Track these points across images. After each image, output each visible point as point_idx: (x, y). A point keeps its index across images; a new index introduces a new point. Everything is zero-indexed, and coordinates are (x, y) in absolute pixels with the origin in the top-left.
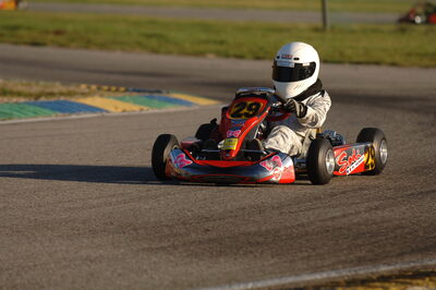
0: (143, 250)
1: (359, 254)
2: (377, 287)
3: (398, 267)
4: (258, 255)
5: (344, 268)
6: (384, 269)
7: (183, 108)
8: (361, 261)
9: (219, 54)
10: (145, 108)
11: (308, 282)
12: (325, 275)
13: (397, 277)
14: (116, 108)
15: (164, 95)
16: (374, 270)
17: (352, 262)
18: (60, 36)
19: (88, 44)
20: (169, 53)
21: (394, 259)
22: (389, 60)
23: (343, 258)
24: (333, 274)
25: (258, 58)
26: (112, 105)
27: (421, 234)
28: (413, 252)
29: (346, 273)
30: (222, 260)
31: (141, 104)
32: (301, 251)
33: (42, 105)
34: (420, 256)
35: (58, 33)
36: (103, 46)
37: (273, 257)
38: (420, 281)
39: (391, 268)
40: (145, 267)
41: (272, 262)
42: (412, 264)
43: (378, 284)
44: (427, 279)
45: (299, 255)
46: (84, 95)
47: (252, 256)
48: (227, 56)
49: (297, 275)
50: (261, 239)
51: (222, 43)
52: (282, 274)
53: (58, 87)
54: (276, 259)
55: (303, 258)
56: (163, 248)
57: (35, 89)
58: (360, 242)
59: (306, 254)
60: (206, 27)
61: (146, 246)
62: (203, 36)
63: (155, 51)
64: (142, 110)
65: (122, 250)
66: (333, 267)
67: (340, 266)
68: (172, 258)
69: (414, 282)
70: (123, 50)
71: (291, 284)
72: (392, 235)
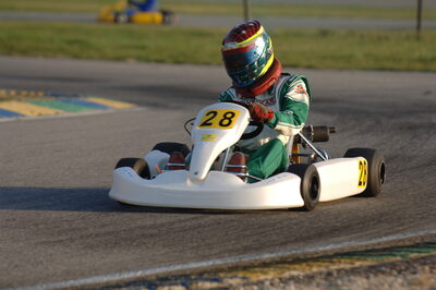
0: (42, 243)
1: (245, 244)
2: (256, 272)
3: (280, 254)
4: (150, 246)
5: (230, 256)
6: (266, 256)
7: (99, 112)
8: (246, 250)
9: (139, 59)
10: (60, 111)
11: (195, 269)
12: (211, 263)
13: (277, 263)
14: (32, 112)
15: (82, 99)
16: (258, 258)
17: (237, 251)
19: (10, 50)
20: (90, 58)
21: (277, 248)
22: (305, 63)
23: (231, 247)
24: (219, 262)
25: (177, 62)
26: (29, 109)
27: (306, 224)
28: (296, 240)
29: (231, 261)
30: (115, 251)
31: (56, 107)
32: (192, 242)
34: (302, 244)
36: (25, 53)
37: (164, 247)
38: (297, 266)
39: (273, 255)
40: (41, 259)
41: (163, 252)
42: (294, 252)
43: (257, 269)
44: (304, 264)
45: (189, 245)
46: (3, 100)
47: (144, 247)
48: (148, 60)
49: (185, 263)
50: (155, 231)
51: (143, 48)
52: (171, 263)
54: (167, 249)
55: (192, 248)
56: (61, 241)
58: (248, 233)
59: (195, 244)
61: (44, 240)
62: (127, 41)
63: (77, 57)
64: (57, 113)
65: (21, 244)
66: (219, 256)
67: (227, 254)
68: (68, 250)
69: (291, 267)
70: (45, 56)
71: (178, 271)
72: (279, 225)
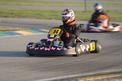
9: (56, 19)
10: (34, 33)
14: (26, 34)
15: (39, 30)
18: (13, 15)
19: (20, 16)
20: (42, 19)
26: (24, 33)
28: (99, 69)
30: (49, 72)
33: (6, 33)
35: (12, 14)
36: (24, 17)
42: (99, 72)
44: (101, 76)
46: (17, 30)
48: (58, 19)
49: (68, 75)
50: (60, 67)
51: (57, 16)
53: (11, 28)
57: (4, 29)
60: (53, 12)
62: (52, 14)
63: (38, 18)
67: (80, 73)
69: (98, 76)
70: (30, 18)
